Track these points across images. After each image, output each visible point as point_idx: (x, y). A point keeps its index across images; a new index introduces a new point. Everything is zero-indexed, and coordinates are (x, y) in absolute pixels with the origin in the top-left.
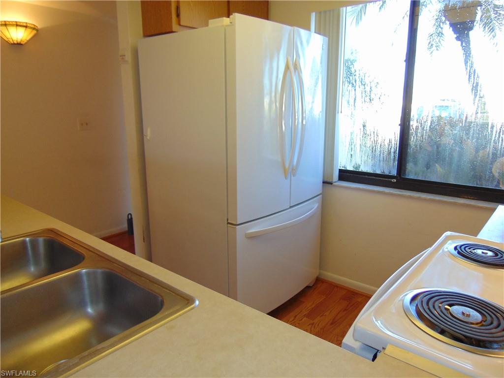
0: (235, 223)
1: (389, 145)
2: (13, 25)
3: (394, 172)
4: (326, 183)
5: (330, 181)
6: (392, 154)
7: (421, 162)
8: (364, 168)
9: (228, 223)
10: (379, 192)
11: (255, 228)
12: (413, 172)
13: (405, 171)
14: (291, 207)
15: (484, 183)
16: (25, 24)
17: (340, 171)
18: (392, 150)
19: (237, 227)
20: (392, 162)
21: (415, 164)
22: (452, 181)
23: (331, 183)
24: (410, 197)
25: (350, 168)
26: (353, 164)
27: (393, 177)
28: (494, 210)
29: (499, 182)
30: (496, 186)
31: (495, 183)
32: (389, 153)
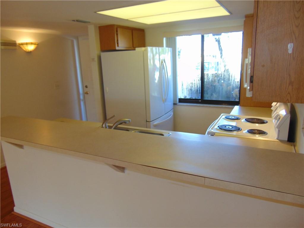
0: (150, 121)
1: (197, 87)
2: (25, 44)
3: (200, 98)
4: (175, 104)
5: (176, 103)
6: (198, 91)
7: (209, 93)
8: (188, 97)
9: (147, 121)
10: (195, 106)
11: (156, 123)
12: (207, 97)
13: (204, 97)
14: (165, 114)
15: (230, 99)
16: (34, 43)
17: (179, 99)
18: (198, 90)
19: (151, 122)
20: (199, 94)
21: (207, 94)
22: (220, 99)
23: (176, 104)
24: (207, 107)
25: (183, 97)
26: (184, 96)
27: (199, 100)
28: (233, 108)
29: (235, 98)
30: (235, 100)
31: (234, 99)
32: (197, 90)
